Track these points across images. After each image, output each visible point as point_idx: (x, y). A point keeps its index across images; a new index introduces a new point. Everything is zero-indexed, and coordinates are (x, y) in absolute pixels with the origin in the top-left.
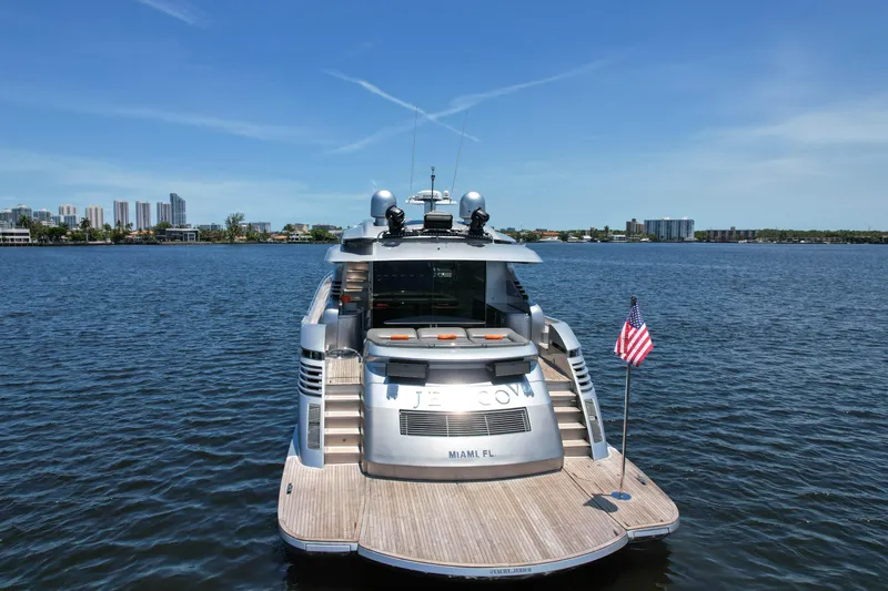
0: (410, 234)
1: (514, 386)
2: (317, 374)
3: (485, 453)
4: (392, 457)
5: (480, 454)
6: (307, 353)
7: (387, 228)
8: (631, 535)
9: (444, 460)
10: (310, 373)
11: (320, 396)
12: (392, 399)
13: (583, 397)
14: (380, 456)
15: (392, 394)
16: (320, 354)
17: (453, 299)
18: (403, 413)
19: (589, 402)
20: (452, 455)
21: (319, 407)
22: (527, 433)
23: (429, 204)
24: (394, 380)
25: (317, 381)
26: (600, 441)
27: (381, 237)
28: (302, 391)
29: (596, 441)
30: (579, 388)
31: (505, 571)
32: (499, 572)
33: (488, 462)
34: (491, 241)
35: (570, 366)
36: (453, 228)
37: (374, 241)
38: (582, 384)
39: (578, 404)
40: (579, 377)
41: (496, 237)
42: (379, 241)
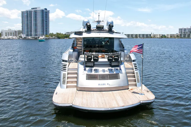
0: (92, 30)
1: (116, 68)
2: (66, 66)
3: (108, 84)
5: (106, 84)
6: (63, 61)
7: (86, 29)
8: (141, 102)
9: (97, 86)
10: (64, 66)
11: (66, 71)
12: (85, 71)
13: (135, 72)
16: (67, 61)
17: (107, 50)
18: (87, 74)
19: (137, 73)
20: (99, 85)
21: (66, 74)
22: (119, 79)
23: (98, 23)
24: (86, 66)
25: (65, 68)
26: (139, 82)
27: (85, 31)
28: (61, 70)
29: (138, 82)
30: (134, 69)
31: (108, 109)
32: (106, 109)
33: (108, 86)
34: (114, 33)
35: (133, 64)
36: (104, 29)
37: (83, 32)
38: (135, 68)
39: (134, 73)
40: (135, 67)
41: (115, 32)
42: (84, 32)
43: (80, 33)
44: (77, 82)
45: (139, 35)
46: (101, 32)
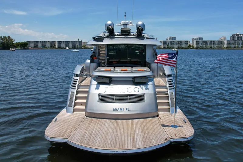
0: (116, 35)
1: (142, 86)
2: (76, 82)
3: (127, 109)
4: (93, 110)
5: (125, 109)
7: (108, 34)
8: (172, 140)
9: (111, 111)
10: (74, 81)
11: (75, 89)
12: (97, 90)
13: (169, 91)
14: (90, 110)
15: (97, 88)
16: (78, 75)
18: (100, 95)
19: (171, 93)
20: (114, 110)
21: (74, 92)
22: (143, 103)
23: (124, 26)
24: (100, 83)
25: (75, 84)
26: (173, 107)
28: (71, 87)
30: (168, 88)
31: (116, 151)
32: (114, 152)
33: (127, 112)
34: (145, 38)
35: (167, 80)
36: (131, 33)
37: (104, 38)
38: (170, 87)
39: (167, 94)
40: (169, 84)
41: (147, 37)
42: (106, 38)
43: (100, 39)
44: (86, 104)
45: (59, 42)
46: (127, 38)
